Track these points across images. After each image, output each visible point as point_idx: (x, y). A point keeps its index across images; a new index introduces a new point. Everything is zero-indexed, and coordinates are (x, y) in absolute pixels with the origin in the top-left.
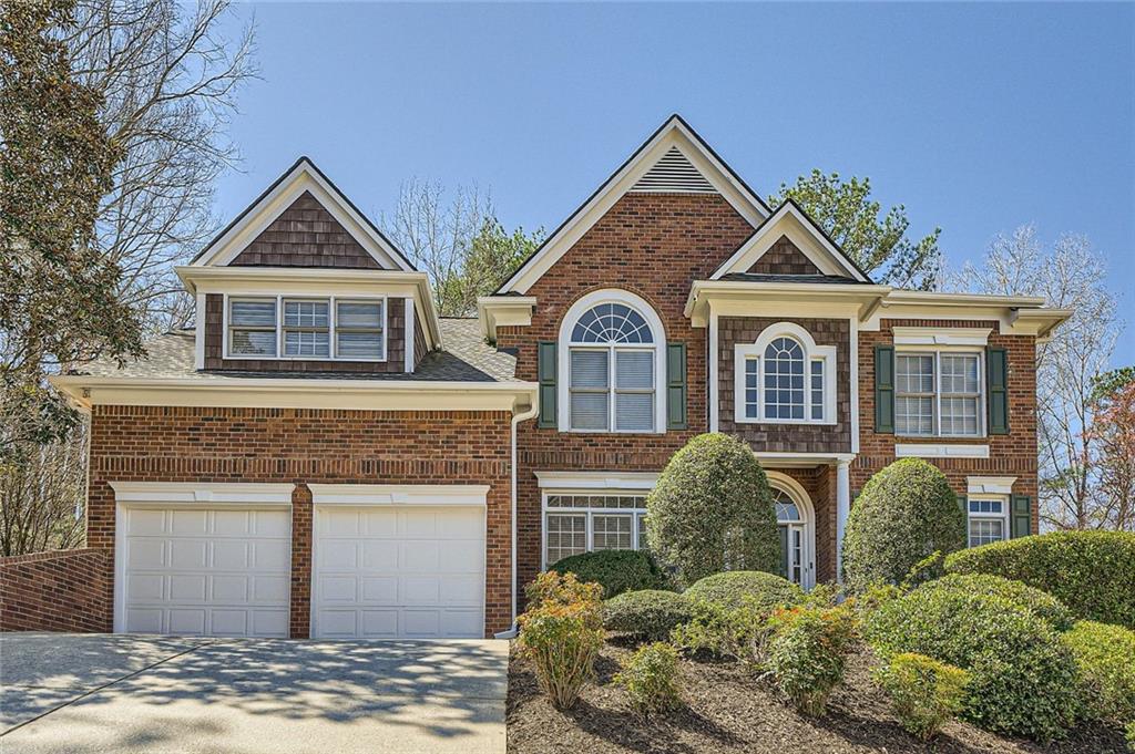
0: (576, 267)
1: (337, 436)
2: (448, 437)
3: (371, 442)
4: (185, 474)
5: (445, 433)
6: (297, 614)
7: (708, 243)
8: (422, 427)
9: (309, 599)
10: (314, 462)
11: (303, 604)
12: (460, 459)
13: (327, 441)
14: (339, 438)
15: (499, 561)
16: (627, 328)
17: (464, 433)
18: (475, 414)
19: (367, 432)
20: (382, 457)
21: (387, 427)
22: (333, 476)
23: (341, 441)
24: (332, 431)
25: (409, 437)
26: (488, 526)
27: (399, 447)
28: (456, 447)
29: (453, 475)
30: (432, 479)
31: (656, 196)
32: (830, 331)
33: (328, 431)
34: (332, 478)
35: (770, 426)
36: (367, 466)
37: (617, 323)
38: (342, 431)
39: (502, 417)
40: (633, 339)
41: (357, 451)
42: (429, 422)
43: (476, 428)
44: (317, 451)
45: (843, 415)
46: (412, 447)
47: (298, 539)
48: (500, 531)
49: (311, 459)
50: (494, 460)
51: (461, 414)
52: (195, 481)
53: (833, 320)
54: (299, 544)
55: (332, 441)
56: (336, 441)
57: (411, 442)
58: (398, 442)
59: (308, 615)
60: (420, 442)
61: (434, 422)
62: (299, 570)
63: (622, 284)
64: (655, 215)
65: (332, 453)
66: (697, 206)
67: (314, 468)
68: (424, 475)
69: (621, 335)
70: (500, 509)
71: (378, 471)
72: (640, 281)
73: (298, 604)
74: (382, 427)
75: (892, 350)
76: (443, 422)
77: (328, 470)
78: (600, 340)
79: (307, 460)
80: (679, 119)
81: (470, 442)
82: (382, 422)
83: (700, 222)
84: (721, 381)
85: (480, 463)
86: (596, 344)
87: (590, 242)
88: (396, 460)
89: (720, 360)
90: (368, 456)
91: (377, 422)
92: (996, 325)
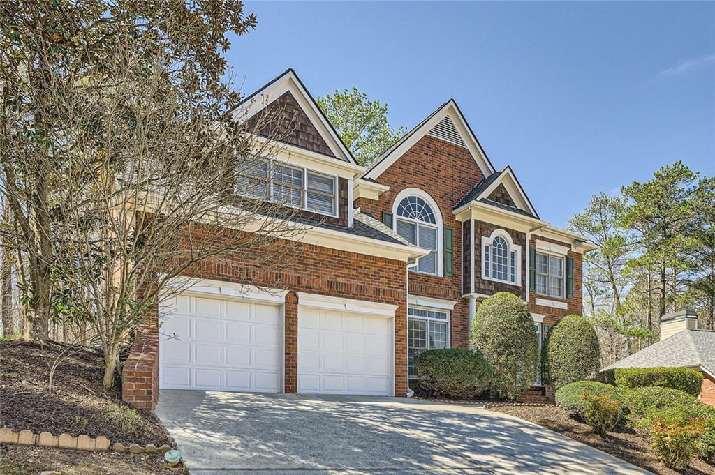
0: (400, 171)
1: (311, 262)
2: (375, 272)
3: (332, 269)
4: (211, 273)
5: (373, 269)
6: (289, 377)
7: (463, 175)
8: (361, 264)
9: (296, 367)
10: (299, 277)
11: (292, 370)
12: (382, 287)
13: (306, 264)
14: (313, 264)
15: (401, 350)
16: (424, 213)
17: (383, 271)
18: (388, 261)
19: (330, 262)
20: (339, 279)
21: (342, 261)
22: (310, 288)
23: (314, 266)
24: (309, 258)
25: (354, 269)
26: (395, 329)
27: (348, 274)
28: (379, 279)
29: (377, 296)
30: (366, 297)
31: (440, 141)
32: (518, 237)
33: (306, 258)
34: (309, 290)
35: (495, 282)
36: (330, 284)
37: (419, 209)
38: (315, 259)
39: (402, 264)
40: (427, 220)
41: (324, 274)
42: (365, 262)
43: (389, 269)
44: (300, 270)
45: (523, 282)
46: (355, 276)
47: (289, 327)
48: (401, 333)
49: (297, 275)
50: (398, 290)
51: (381, 259)
52: (219, 279)
53: (520, 232)
54: (290, 331)
55: (309, 265)
56: (311, 265)
57: (355, 273)
58: (346, 271)
59: (296, 377)
60: (360, 273)
61: (367, 262)
62: (290, 347)
63: (423, 187)
64: (439, 152)
65: (309, 272)
66: (458, 153)
67: (299, 281)
68: (362, 294)
69: (421, 216)
70: (401, 319)
71: (337, 288)
72: (432, 188)
73: (290, 370)
74: (338, 260)
75: (535, 251)
76: (372, 263)
77: (307, 283)
78: (411, 217)
79: (294, 275)
80: (454, 101)
81: (386, 278)
82: (338, 257)
83: (459, 162)
84: (476, 255)
85: (391, 291)
86: (409, 219)
87: (408, 158)
88: (346, 282)
89: (475, 243)
90: (330, 278)
91: (335, 256)
92: (570, 246)
